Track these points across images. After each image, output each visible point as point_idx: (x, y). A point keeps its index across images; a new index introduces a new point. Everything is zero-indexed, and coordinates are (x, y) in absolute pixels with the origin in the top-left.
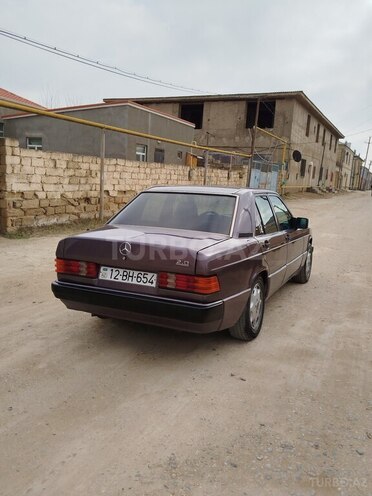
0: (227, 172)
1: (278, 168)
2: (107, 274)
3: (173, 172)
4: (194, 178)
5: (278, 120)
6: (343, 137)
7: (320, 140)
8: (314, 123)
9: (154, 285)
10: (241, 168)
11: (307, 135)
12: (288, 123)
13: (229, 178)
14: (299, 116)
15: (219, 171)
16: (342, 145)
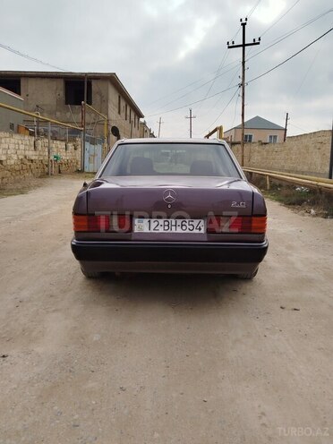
0: (64, 143)
1: (102, 142)
2: (142, 227)
3: (20, 142)
4: (40, 148)
5: (95, 98)
6: (142, 117)
7: (128, 118)
8: (123, 104)
9: (203, 231)
10: (75, 141)
11: (119, 113)
12: (105, 101)
13: (66, 149)
14: (113, 96)
15: (58, 142)
16: (141, 123)
